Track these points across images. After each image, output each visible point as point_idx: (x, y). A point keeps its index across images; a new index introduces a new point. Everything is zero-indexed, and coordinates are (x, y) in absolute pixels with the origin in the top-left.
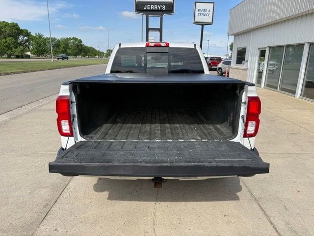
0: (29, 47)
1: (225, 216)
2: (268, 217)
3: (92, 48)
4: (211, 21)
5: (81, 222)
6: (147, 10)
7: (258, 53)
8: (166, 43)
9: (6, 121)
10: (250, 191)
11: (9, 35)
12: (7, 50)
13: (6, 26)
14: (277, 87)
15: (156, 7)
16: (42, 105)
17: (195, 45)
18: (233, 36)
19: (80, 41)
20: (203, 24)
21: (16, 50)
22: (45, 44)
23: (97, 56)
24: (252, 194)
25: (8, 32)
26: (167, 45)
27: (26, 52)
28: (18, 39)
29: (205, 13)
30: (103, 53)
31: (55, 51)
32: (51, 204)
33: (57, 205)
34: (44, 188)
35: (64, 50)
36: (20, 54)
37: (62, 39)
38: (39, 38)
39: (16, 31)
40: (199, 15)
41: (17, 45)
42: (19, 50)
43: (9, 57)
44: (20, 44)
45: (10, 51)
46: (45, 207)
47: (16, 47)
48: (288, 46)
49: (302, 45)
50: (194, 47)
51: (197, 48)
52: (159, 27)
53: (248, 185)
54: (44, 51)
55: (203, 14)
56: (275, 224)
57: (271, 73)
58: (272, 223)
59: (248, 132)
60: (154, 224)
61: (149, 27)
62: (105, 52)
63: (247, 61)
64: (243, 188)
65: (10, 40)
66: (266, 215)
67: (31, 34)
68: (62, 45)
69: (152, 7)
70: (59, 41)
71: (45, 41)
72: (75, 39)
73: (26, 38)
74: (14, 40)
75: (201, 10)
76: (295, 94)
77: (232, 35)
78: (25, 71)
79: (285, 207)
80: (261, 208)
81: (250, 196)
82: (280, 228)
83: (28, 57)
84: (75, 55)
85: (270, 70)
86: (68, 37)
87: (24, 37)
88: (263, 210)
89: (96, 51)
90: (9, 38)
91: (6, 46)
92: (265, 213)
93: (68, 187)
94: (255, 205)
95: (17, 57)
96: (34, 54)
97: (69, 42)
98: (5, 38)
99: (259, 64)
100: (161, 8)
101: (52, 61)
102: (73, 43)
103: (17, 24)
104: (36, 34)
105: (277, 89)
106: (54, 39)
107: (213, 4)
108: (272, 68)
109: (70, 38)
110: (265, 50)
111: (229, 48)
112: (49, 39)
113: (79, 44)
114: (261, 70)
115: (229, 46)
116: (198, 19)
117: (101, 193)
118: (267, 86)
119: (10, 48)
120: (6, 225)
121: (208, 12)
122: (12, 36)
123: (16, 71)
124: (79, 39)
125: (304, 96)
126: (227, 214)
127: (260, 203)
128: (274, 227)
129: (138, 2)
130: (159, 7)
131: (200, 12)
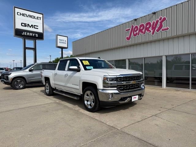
4: (67, 47)
6: (24, 35)
15: (31, 34)
29: (63, 42)
40: (60, 42)
52: (34, 47)
55: (62, 42)
69: (28, 34)
100: (35, 35)
107: (67, 38)
116: (59, 45)
121: (65, 42)
129: (17, 29)
130: (34, 35)
131: (60, 41)
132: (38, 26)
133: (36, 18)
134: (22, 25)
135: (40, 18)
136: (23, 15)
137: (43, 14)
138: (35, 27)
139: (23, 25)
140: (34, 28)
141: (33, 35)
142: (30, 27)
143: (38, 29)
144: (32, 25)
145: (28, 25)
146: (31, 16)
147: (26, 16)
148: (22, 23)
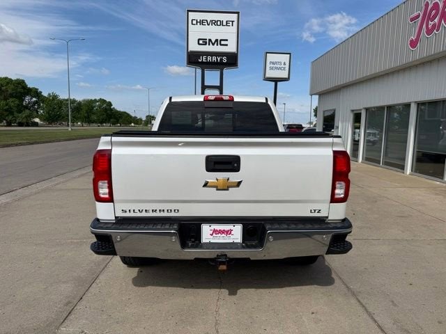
0: (37, 112)
1: (313, 313)
2: (370, 314)
3: (125, 113)
4: (286, 76)
5: (117, 323)
6: (202, 62)
7: (351, 117)
8: (230, 97)
9: (7, 203)
10: (345, 285)
11: (11, 96)
12: (7, 115)
13: (8, 83)
14: (380, 161)
15: (214, 59)
16: (57, 184)
17: (266, 99)
18: (317, 96)
19: (110, 104)
20: (276, 81)
21: (20, 115)
22: (60, 108)
23: (133, 124)
24: (347, 287)
25: (10, 91)
26: (232, 99)
27: (34, 118)
28: (23, 100)
29: (279, 66)
30: (141, 119)
31: (74, 117)
32: (75, 302)
33: (83, 302)
34: (64, 282)
35: (86, 115)
36: (24, 121)
37: (84, 101)
38: (53, 99)
39: (22, 91)
40: (271, 68)
41: (21, 108)
42: (24, 116)
43: (9, 124)
44: (26, 107)
45: (10, 117)
46: (67, 304)
47: (20, 112)
48: (390, 107)
49: (408, 106)
50: (264, 101)
51: (269, 103)
52: (219, 85)
53: (342, 277)
54: (59, 117)
55: (276, 68)
56: (380, 322)
57: (370, 144)
58: (375, 321)
59: (337, 196)
60: (216, 324)
61: (206, 84)
62: (144, 119)
63: (338, 127)
64: (336, 281)
65: (13, 102)
66: (367, 312)
67: (42, 94)
68: (84, 109)
69: (209, 58)
70: (80, 103)
71: (62, 103)
72: (103, 101)
73: (34, 99)
74: (17, 102)
75: (273, 63)
76: (404, 169)
77: (315, 94)
78: (31, 142)
79: (393, 302)
80: (361, 304)
81: (346, 290)
82: (386, 326)
83: (36, 124)
84: (102, 123)
85: (369, 141)
86: (93, 99)
87: (31, 99)
88: (363, 306)
89: (131, 117)
90: (11, 100)
91: (6, 110)
92: (366, 309)
93: (97, 281)
94: (353, 301)
95: (20, 125)
96: (44, 120)
97: (94, 105)
98: (5, 99)
99: (354, 133)
100: (221, 60)
101: (70, 129)
102: (100, 106)
103: (23, 81)
104: (49, 94)
105: (380, 164)
106: (74, 101)
107: (289, 55)
108: (372, 138)
109: (95, 100)
110: (361, 113)
111: (313, 114)
112: (67, 100)
113: (108, 107)
114: (357, 139)
115: (313, 111)
116: (270, 74)
117: (144, 288)
118: (366, 160)
119: (12, 113)
120: (13, 327)
121: (282, 66)
122: (16, 97)
123: (19, 142)
124: (108, 101)
125: (416, 172)
126: (315, 312)
127: (360, 298)
128: (379, 326)
129: (191, 52)
130: (219, 59)
131: (272, 66)
132: (227, 40)
133: (225, 24)
134: (199, 44)
135: (233, 22)
136: (202, 22)
137: (238, 13)
138: (223, 43)
139: (201, 42)
140: (221, 45)
141: (217, 59)
142: (213, 44)
143: (227, 45)
144: (217, 40)
145: (210, 40)
146: (215, 23)
147: (206, 23)
148: (199, 40)
